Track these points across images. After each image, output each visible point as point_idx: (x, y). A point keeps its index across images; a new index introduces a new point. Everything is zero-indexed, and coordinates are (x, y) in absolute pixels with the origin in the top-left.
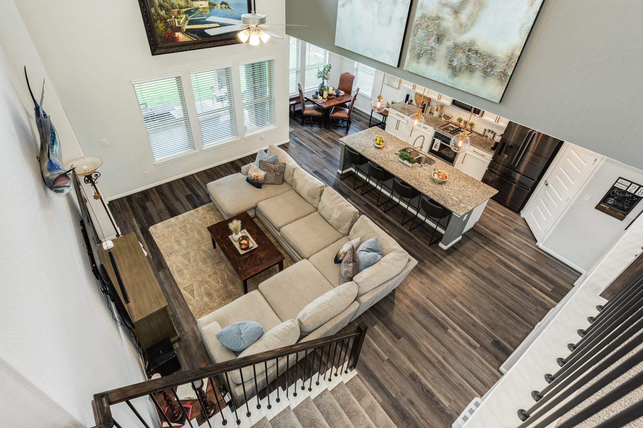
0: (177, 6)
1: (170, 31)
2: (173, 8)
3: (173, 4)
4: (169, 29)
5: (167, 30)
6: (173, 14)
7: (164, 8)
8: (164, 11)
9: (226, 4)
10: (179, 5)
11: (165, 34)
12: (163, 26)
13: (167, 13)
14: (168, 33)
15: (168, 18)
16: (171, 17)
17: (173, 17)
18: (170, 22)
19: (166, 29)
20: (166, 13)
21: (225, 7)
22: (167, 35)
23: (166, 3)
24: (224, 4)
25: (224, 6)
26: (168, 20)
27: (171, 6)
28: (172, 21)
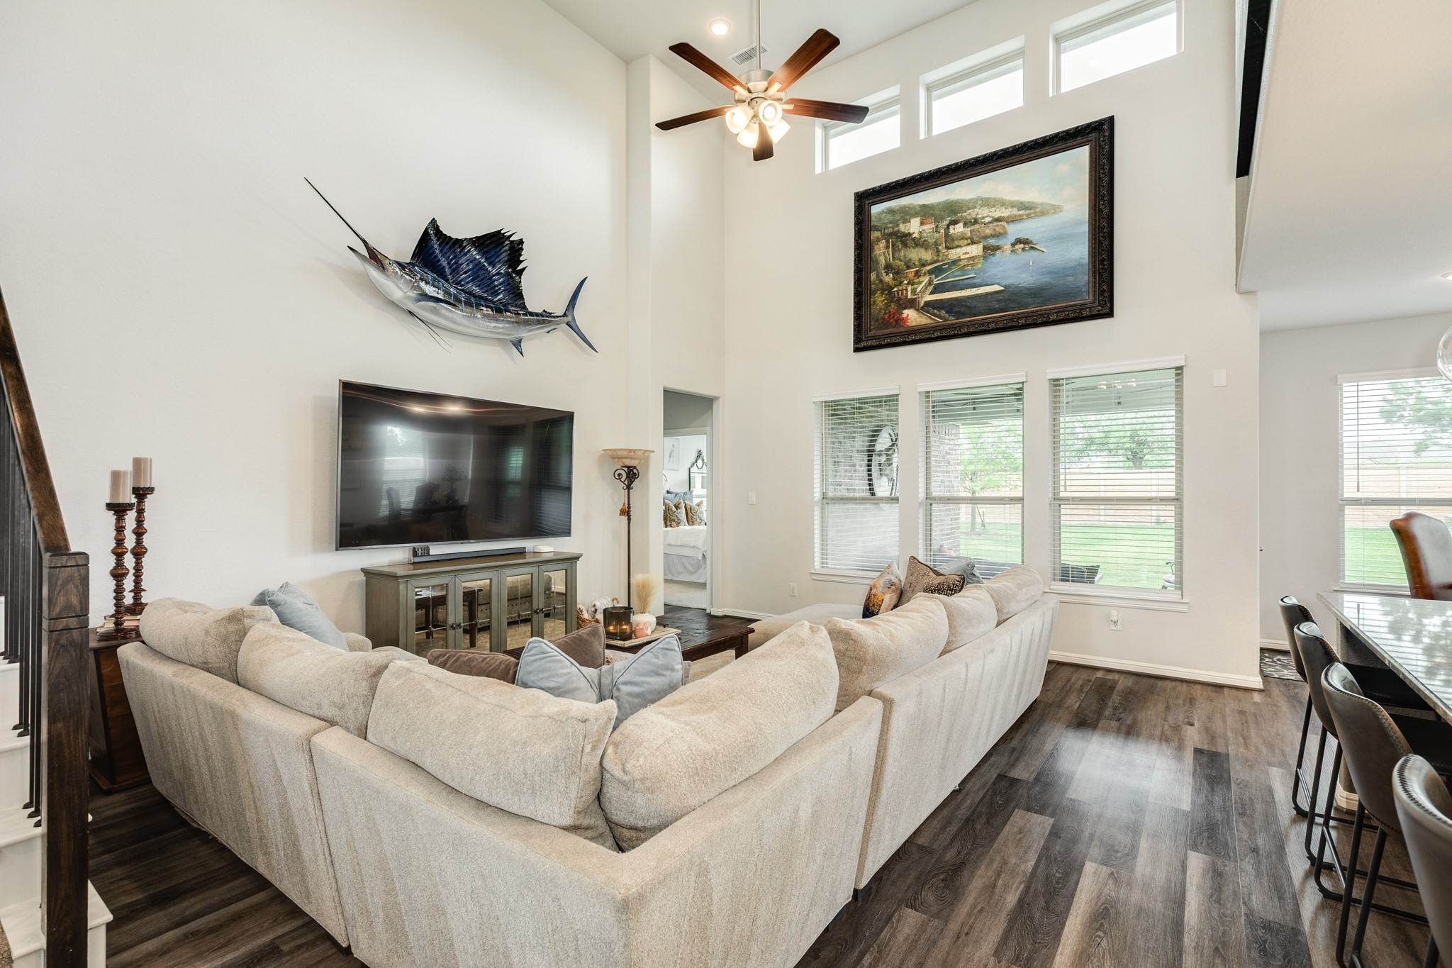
0: (916, 263)
1: (894, 308)
2: (909, 268)
3: (910, 260)
4: (893, 305)
5: (890, 306)
6: (906, 277)
7: (893, 268)
8: (891, 275)
9: (1025, 242)
10: (920, 260)
11: (885, 313)
12: (884, 300)
13: (896, 277)
14: (890, 312)
15: (896, 286)
16: (901, 283)
17: (906, 282)
18: (898, 292)
19: (887, 306)
20: (893, 279)
21: (1023, 249)
22: (886, 316)
23: (897, 261)
24: (1021, 243)
25: (1022, 246)
26: (895, 289)
27: (906, 264)
28: (902, 291)
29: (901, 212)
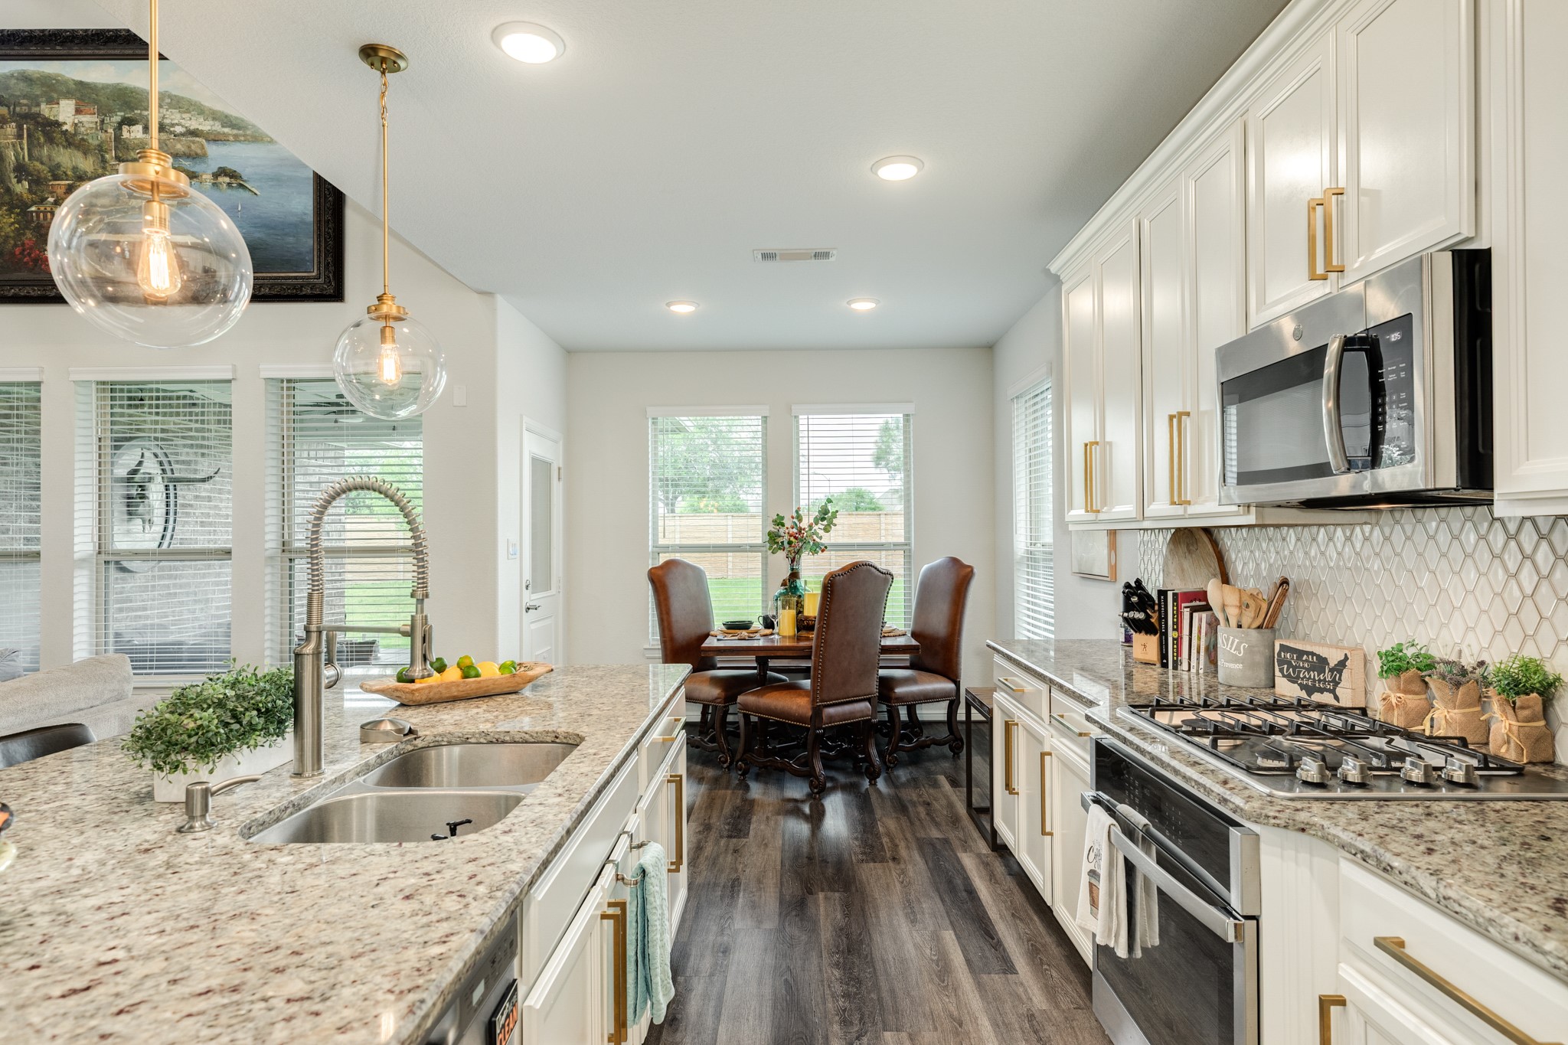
0: (69, 173)
1: (30, 239)
2: (56, 178)
3: (58, 166)
4: (29, 234)
5: (24, 234)
6: (52, 193)
7: (29, 174)
8: (26, 184)
9: (233, 175)
10: (75, 169)
11: (15, 245)
12: (13, 224)
13: (34, 188)
14: (23, 244)
15: (34, 203)
16: (43, 200)
17: (51, 200)
18: (38, 213)
19: (19, 233)
20: (30, 191)
21: (229, 185)
22: (17, 251)
23: (37, 164)
24: (226, 175)
25: (227, 180)
26: (33, 209)
27: (51, 171)
28: (45, 213)
29: (43, 85)
